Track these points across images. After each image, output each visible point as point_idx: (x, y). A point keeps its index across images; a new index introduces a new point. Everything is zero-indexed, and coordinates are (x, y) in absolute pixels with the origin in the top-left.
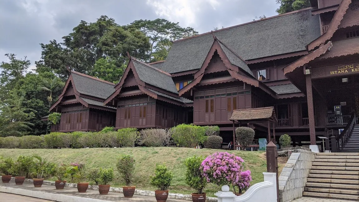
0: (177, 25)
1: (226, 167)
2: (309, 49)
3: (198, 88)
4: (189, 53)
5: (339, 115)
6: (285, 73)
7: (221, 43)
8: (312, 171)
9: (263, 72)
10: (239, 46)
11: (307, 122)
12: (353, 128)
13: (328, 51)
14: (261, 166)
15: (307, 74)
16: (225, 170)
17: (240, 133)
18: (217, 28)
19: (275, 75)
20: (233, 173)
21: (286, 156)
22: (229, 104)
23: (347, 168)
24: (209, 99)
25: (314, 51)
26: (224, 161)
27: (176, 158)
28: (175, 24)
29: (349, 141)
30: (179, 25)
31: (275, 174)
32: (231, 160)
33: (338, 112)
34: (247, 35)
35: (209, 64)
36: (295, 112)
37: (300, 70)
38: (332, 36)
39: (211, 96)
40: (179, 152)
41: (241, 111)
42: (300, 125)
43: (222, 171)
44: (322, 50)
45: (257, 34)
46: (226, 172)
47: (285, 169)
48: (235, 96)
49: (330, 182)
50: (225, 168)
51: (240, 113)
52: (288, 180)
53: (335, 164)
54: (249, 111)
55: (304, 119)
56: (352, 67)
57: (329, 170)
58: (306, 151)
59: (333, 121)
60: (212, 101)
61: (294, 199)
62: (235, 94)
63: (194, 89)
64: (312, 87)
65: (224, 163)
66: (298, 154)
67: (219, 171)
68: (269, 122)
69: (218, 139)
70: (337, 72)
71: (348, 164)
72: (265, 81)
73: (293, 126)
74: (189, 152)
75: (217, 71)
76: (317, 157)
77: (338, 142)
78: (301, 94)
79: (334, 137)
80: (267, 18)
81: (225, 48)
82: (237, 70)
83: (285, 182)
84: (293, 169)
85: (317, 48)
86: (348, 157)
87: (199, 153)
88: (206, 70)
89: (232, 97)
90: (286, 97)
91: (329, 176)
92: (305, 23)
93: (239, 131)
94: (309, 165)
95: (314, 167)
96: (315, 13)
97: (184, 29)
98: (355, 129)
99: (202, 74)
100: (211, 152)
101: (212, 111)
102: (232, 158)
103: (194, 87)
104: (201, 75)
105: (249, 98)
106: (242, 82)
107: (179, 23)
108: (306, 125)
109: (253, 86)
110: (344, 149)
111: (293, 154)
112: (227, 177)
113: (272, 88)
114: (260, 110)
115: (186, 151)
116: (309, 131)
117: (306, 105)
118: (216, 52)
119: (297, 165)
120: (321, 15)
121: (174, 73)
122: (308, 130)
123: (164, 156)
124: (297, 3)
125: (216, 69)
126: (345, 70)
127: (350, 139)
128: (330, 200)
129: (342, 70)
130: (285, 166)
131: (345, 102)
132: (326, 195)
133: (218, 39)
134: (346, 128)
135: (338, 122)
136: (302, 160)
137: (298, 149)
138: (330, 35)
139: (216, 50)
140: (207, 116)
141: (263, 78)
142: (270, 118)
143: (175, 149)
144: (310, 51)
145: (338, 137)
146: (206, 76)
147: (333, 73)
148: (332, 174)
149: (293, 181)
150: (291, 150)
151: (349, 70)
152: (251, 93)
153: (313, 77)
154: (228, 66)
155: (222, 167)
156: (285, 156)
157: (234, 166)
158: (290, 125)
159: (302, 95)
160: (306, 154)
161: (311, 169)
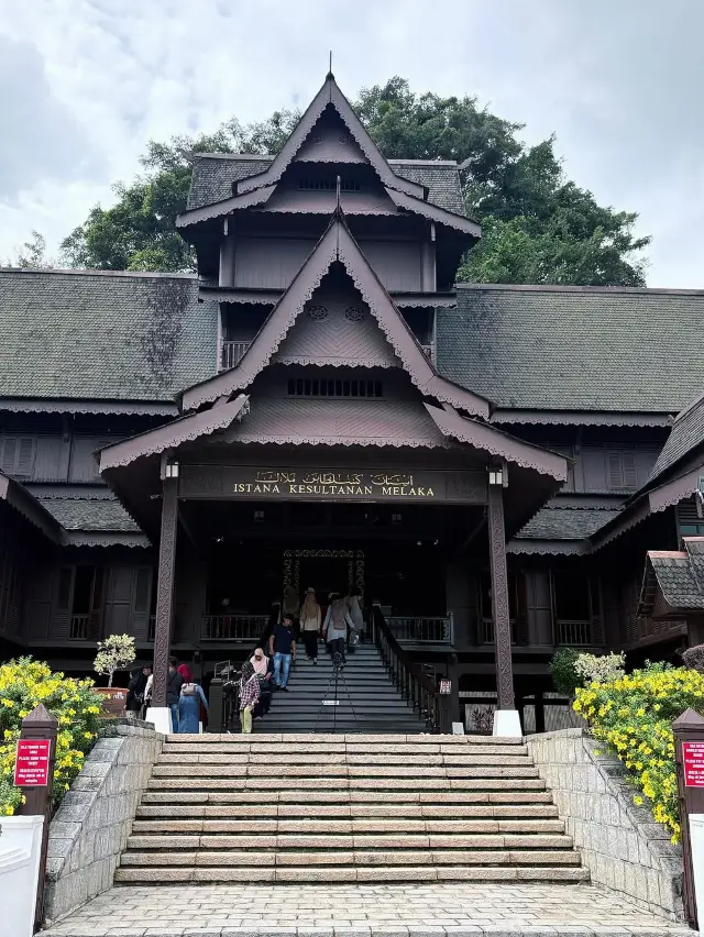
2: (186, 407)
6: (103, 467)
8: (151, 796)
13: (235, 423)
15: (168, 475)
19: (63, 464)
23: (250, 783)
25: (198, 415)
38: (251, 382)
49: (200, 829)
52: (78, 837)
53: (218, 771)
56: (291, 478)
57: (200, 790)
58: (141, 730)
61: (88, 900)
64: (179, 524)
66: (118, 742)
70: (252, 489)
71: (253, 770)
76: (171, 747)
78: (141, 537)
79: (219, 680)
83: (69, 844)
84: (100, 796)
86: (255, 748)
90: (91, 542)
91: (198, 810)
94: (142, 778)
95: (158, 783)
96: (209, 298)
111: (103, 741)
119: (111, 780)
120: (225, 307)
126: (273, 485)
128: (198, 892)
129: (267, 485)
132: (184, 873)
136: (125, 761)
137: (119, 728)
138: (246, 376)
144: (186, 412)
147: (240, 489)
148: (207, 803)
149: (91, 837)
151: (284, 487)
153: (184, 494)
158: (93, 638)
159: (142, 542)
160: (141, 741)
161: (151, 790)
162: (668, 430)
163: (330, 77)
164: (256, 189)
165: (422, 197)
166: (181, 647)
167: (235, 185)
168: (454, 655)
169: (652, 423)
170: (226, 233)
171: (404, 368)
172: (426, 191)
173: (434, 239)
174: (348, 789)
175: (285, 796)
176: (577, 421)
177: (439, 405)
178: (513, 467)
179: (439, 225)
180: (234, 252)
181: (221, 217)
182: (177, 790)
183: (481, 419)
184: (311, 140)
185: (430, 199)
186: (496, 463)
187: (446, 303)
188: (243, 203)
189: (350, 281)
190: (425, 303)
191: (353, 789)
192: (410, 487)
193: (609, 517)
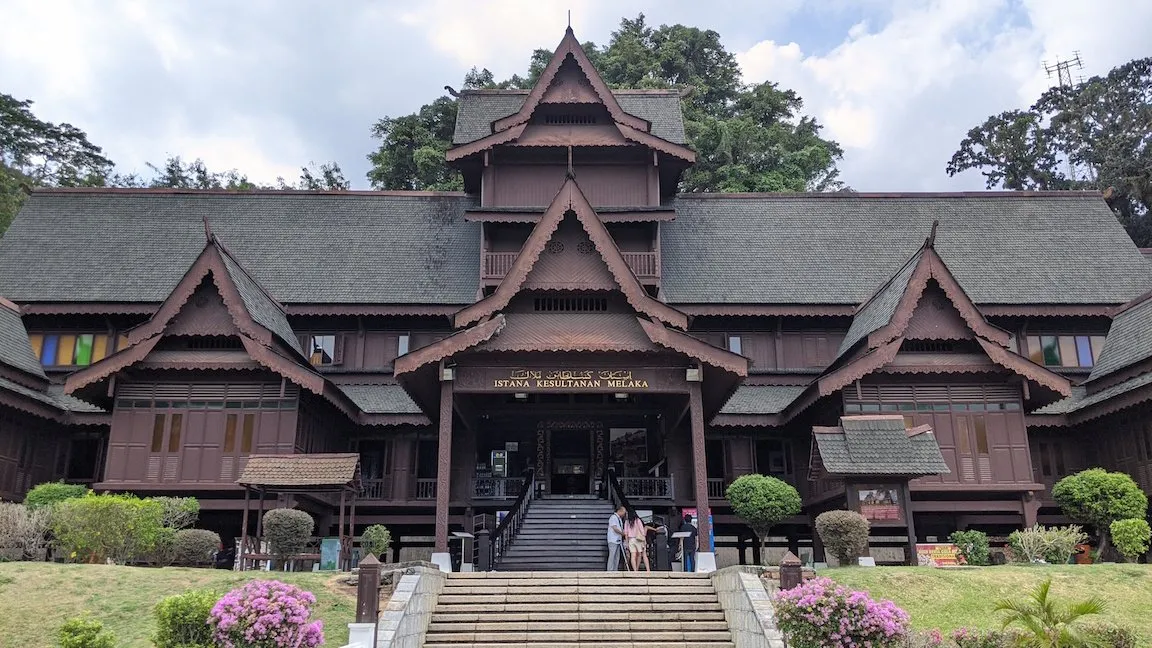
0: (25, 108)
1: (280, 616)
2: (457, 325)
3: (137, 374)
4: (90, 242)
5: (499, 476)
6: (397, 372)
7: (225, 252)
8: (438, 617)
9: (327, 343)
10: (265, 254)
11: (433, 490)
12: (526, 510)
13: (495, 335)
14: (329, 610)
15: (445, 378)
16: (276, 622)
17: (277, 525)
18: (177, 158)
19: (359, 356)
20: (291, 629)
21: (389, 582)
22: (230, 434)
23: (509, 607)
24: (169, 412)
25: (467, 331)
26: (275, 600)
27: (84, 597)
28: (15, 103)
29: (515, 542)
30: (33, 109)
31: (374, 625)
32: (290, 599)
33: (499, 468)
34: (289, 226)
35: (183, 308)
36: (401, 462)
37: (432, 369)
38: (506, 305)
39: (176, 404)
40: (91, 578)
41: (273, 460)
42: (410, 497)
43: (268, 625)
44: (483, 333)
45: (318, 230)
46: (278, 626)
47: (387, 615)
48: (250, 410)
50: (276, 619)
51: (269, 465)
52: (393, 640)
53: (486, 598)
54: (294, 461)
55: (421, 480)
56: (538, 375)
57: (473, 612)
58: (429, 570)
59: (487, 491)
60: (176, 418)
62: (254, 404)
63: (123, 375)
64: (453, 410)
65: (275, 607)
66: (415, 577)
67: (262, 626)
68: (343, 493)
69: (209, 541)
70: (508, 384)
71: (511, 598)
72: (329, 368)
73: (392, 498)
74: (124, 578)
75: (207, 332)
76: (451, 582)
77: (493, 543)
78: (422, 417)
79: (486, 531)
80: (351, 189)
81: (237, 270)
82: (269, 341)
83: (389, 643)
84: (405, 615)
85: (473, 324)
86: (512, 582)
87: (157, 580)
88: (171, 322)
89: (241, 412)
90: (385, 422)
91: (471, 626)
92: (447, 230)
93: (275, 521)
94: (432, 603)
95: (443, 608)
96: (474, 219)
97: (49, 125)
98: (530, 511)
99: (157, 334)
100: (195, 577)
101: (173, 448)
102: (293, 594)
103: (124, 369)
104: (153, 336)
105: (290, 420)
106: (278, 375)
107: (32, 105)
108: (424, 498)
109: (308, 391)
110: (503, 561)
111: (404, 578)
112: (278, 639)
113: (348, 392)
114: (323, 461)
115: (112, 576)
116: (435, 514)
117: (435, 445)
118: (209, 278)
119: (412, 604)
120: (487, 224)
121: (30, 303)
122: (432, 511)
123: (40, 592)
124: (428, 153)
125: (203, 325)
126: (524, 381)
127: (519, 537)
129: (519, 381)
130: (388, 607)
131: (516, 444)
133: (219, 241)
134: (513, 509)
135: (497, 494)
136: (421, 591)
137: (416, 568)
138: (503, 299)
139: (210, 270)
140: (154, 463)
141: (326, 359)
142: (348, 484)
143: (73, 569)
145: (496, 533)
146: (168, 343)
147: (500, 384)
149: (401, 641)
150: (400, 570)
151: (533, 382)
152: (296, 407)
153: (457, 389)
154: (243, 325)
155: (269, 615)
156: (387, 584)
157: (297, 612)
158: (386, 498)
159: (425, 421)
160: (431, 578)
161: (436, 613)
162: (852, 318)
163: (569, 31)
164: (510, 128)
165: (646, 129)
166: (457, 504)
167: (493, 125)
168: (674, 508)
169: (839, 312)
170: (486, 165)
171: (622, 290)
172: (649, 124)
173: (656, 164)
174: (578, 611)
175: (533, 616)
176: (776, 312)
177: (649, 319)
178: (706, 366)
179: (660, 153)
180: (494, 178)
181: (482, 152)
182: (456, 613)
183: (681, 329)
184: (555, 83)
185: (652, 133)
186: (693, 363)
187: (666, 217)
188: (500, 140)
189: (580, 224)
190: (648, 218)
191: (582, 612)
192: (629, 381)
193: (799, 391)
